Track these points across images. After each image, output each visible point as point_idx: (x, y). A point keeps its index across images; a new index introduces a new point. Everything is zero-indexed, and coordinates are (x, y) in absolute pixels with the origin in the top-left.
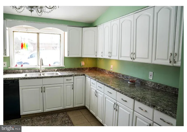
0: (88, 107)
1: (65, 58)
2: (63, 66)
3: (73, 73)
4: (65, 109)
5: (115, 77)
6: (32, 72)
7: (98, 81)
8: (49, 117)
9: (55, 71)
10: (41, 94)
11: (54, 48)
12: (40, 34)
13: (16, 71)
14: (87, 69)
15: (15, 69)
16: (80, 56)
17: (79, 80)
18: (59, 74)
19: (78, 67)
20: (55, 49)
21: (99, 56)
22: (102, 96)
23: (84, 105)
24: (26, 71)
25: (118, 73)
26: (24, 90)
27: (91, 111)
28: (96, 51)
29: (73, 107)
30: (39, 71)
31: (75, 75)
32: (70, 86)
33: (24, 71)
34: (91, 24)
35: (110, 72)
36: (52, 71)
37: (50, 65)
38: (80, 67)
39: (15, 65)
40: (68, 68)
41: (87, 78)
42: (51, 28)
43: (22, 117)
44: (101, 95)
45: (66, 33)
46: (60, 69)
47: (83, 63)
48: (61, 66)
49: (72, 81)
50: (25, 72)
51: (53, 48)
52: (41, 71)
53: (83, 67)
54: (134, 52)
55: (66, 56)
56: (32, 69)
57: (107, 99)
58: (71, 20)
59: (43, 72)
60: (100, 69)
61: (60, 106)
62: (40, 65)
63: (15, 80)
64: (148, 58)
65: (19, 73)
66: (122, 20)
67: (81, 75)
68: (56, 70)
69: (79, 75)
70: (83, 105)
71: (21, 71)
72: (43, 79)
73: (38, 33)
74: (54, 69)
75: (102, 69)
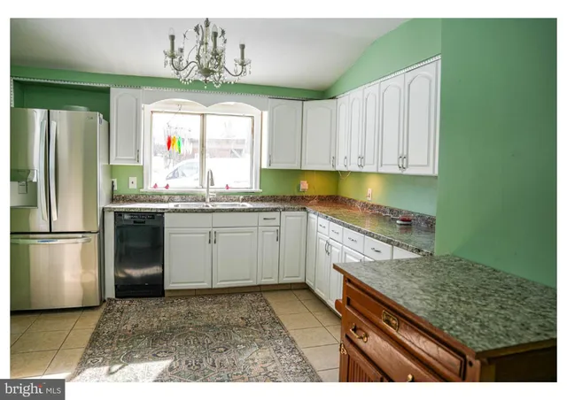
0: (310, 284)
1: (262, 170)
2: (258, 190)
3: (280, 206)
4: (260, 286)
5: (376, 214)
6: (188, 201)
7: (331, 220)
8: (224, 299)
9: (238, 200)
10: (208, 246)
11: (235, 152)
12: (207, 116)
13: (155, 197)
14: (312, 198)
15: (154, 194)
16: (296, 166)
17: (291, 219)
18: (248, 205)
19: (292, 195)
20: (238, 155)
21: (340, 167)
22: (338, 251)
23: (303, 281)
24: (177, 198)
25: (381, 207)
26: (173, 235)
27: (317, 291)
28: (333, 155)
29: (276, 282)
30: (204, 200)
31: (284, 210)
32: (272, 233)
33: (171, 197)
34: (323, 93)
35: (365, 205)
36: (232, 201)
37: (227, 187)
38: (297, 194)
39: (153, 185)
40: (270, 195)
41: (311, 215)
42: (232, 103)
43: (166, 294)
44: (336, 250)
45: (266, 114)
46: (249, 197)
47: (304, 185)
48: (253, 190)
49: (276, 222)
50: (173, 201)
51: (232, 152)
52: (208, 200)
53: (304, 194)
54: (405, 153)
55: (265, 166)
56: (188, 195)
57: (348, 256)
58: (277, 85)
59: (211, 201)
60: (345, 198)
61: (248, 277)
62: (205, 185)
63: (157, 213)
64: (428, 165)
65: (162, 201)
66: (384, 85)
67: (298, 210)
68: (241, 197)
69: (293, 210)
70: (300, 279)
71: (166, 198)
72: (214, 214)
73: (203, 115)
74: (237, 196)
75: (349, 199)
